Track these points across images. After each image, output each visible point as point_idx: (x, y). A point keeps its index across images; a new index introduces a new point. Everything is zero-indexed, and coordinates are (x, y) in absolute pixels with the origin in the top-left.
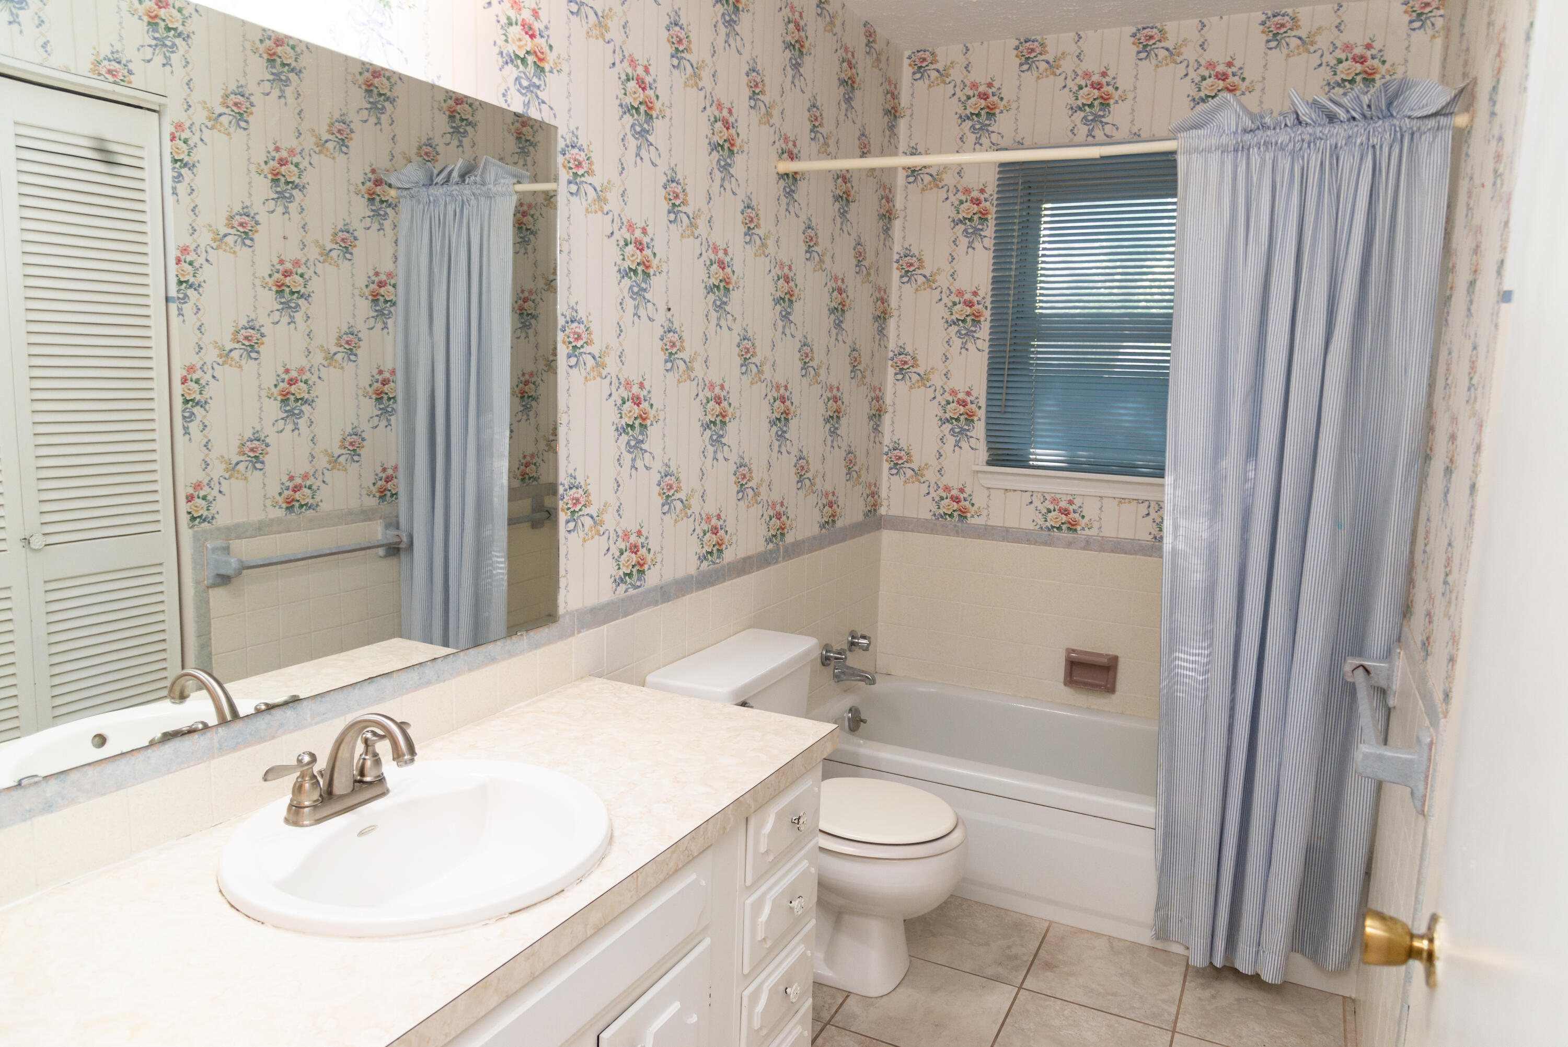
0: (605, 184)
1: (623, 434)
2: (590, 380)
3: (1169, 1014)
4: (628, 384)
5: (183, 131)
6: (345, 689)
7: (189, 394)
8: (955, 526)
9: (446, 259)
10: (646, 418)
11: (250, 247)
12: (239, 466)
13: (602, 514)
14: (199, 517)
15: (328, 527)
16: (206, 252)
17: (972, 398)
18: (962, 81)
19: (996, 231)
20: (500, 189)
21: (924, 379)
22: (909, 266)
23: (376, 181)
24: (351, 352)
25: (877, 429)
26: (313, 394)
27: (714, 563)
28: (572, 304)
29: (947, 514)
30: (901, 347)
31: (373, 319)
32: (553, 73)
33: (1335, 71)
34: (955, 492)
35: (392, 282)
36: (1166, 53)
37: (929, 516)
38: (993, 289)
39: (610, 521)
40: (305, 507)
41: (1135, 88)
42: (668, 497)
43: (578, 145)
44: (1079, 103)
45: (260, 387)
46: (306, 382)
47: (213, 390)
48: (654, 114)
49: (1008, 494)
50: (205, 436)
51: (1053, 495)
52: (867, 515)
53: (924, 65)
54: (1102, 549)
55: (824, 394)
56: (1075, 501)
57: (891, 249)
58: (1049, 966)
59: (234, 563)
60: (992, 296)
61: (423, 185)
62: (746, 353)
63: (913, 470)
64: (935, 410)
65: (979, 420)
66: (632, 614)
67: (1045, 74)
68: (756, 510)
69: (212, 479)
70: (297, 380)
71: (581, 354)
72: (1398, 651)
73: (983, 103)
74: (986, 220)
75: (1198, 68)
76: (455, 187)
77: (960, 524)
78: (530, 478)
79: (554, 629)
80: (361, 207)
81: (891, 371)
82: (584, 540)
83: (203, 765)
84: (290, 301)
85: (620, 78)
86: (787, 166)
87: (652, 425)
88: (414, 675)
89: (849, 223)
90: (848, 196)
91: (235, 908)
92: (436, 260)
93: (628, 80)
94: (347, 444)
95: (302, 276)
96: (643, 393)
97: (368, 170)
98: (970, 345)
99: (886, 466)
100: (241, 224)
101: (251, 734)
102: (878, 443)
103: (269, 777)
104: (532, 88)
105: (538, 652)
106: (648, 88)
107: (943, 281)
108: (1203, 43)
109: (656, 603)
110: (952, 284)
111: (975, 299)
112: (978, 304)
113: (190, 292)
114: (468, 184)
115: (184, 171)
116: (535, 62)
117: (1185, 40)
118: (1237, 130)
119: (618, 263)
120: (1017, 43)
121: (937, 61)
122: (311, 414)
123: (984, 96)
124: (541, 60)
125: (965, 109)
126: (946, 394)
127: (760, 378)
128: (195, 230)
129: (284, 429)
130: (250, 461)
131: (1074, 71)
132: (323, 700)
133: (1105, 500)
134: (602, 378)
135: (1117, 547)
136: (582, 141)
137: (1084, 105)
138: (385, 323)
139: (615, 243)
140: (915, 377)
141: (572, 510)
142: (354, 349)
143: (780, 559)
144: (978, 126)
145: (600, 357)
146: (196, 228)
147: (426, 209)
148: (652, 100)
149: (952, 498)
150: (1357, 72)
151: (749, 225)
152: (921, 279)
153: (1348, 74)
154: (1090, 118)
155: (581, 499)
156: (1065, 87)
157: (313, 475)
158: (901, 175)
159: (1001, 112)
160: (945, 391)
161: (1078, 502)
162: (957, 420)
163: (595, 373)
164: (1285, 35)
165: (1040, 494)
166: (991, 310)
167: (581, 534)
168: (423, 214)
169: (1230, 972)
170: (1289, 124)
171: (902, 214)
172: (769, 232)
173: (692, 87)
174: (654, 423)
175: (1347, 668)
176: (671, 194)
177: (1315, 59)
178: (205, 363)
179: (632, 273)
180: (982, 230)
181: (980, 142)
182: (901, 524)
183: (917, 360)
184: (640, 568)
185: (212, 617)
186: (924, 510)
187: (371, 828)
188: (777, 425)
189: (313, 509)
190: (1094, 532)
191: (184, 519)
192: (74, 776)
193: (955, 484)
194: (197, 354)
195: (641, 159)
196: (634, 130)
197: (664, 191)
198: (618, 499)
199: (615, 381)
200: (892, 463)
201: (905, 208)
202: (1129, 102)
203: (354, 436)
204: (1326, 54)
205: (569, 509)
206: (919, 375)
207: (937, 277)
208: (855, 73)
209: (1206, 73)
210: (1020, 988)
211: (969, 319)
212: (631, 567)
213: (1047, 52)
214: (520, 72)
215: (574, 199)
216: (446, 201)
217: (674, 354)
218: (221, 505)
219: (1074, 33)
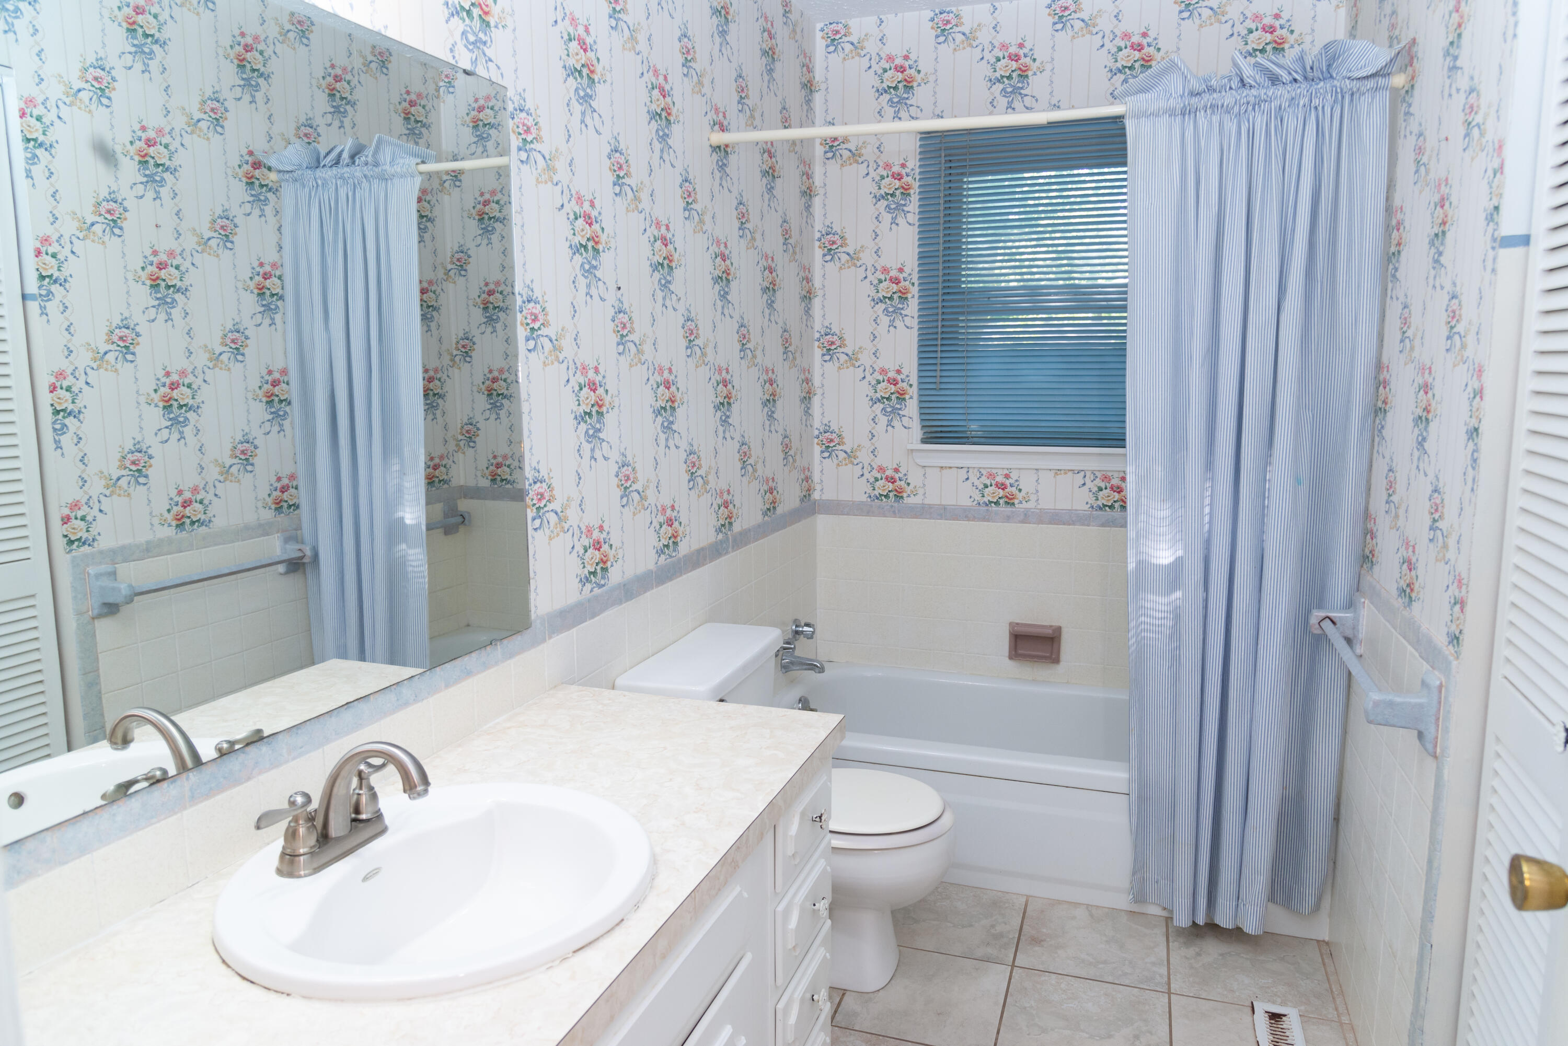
0: (554, 152)
1: (582, 423)
2: (548, 365)
3: (1161, 976)
4: (584, 368)
5: (35, 106)
6: (321, 718)
7: (60, 403)
8: (892, 506)
9: (341, 245)
10: (602, 405)
11: (120, 236)
12: (120, 482)
13: (566, 509)
14: (77, 540)
15: (224, 544)
16: (71, 243)
17: (903, 376)
18: (878, 54)
19: (920, 206)
20: (399, 170)
21: (852, 359)
22: (831, 245)
23: (255, 163)
24: (238, 351)
25: (807, 412)
26: (199, 399)
27: (671, 557)
28: (528, 282)
29: (882, 495)
30: (827, 327)
31: (261, 315)
32: (498, 28)
33: (1246, 41)
34: (889, 473)
35: (278, 273)
36: (1082, 24)
37: (864, 498)
38: (920, 265)
39: (573, 516)
40: (197, 524)
41: (1053, 59)
42: (626, 488)
43: (526, 109)
44: (998, 75)
45: (137, 392)
46: (189, 386)
47: (88, 398)
48: (596, 78)
49: (944, 471)
50: (81, 450)
51: (989, 470)
52: (803, 501)
53: (837, 37)
54: (1040, 522)
55: (761, 377)
56: (1011, 474)
57: (812, 227)
58: (1036, 941)
59: (124, 590)
60: (919, 271)
61: (307, 168)
62: (690, 334)
63: (846, 452)
64: (865, 389)
65: (911, 398)
66: (599, 615)
67: (961, 46)
68: (707, 499)
69: (90, 497)
70: (178, 384)
71: (538, 336)
72: (1363, 600)
73: (900, 76)
74: (909, 195)
75: (1114, 39)
76: (347, 169)
77: (896, 505)
78: (440, 481)
79: (527, 635)
80: (239, 191)
81: (818, 353)
82: (550, 538)
83: (175, 817)
84: (166, 296)
85: (562, 38)
86: (719, 138)
87: (608, 412)
88: (391, 696)
89: (775, 199)
90: (774, 171)
91: (248, 980)
92: (329, 250)
93: (570, 40)
94: (238, 453)
95: (177, 268)
96: (598, 379)
97: (244, 152)
98: (898, 323)
99: (817, 449)
100: (109, 212)
101: (225, 778)
102: (809, 426)
103: (262, 824)
104: (477, 45)
105: (512, 662)
106: (589, 50)
107: (867, 258)
108: (1118, 13)
109: (620, 602)
110: (876, 261)
111: (901, 276)
112: (905, 281)
113: (55, 288)
114: (359, 165)
115: (39, 152)
116: (480, 15)
117: (1099, 11)
118: (1184, 94)
119: (569, 238)
120: (932, 14)
121: (850, 34)
122: (197, 421)
123: (901, 69)
124: (486, 13)
125: (882, 82)
126: (876, 373)
127: (704, 361)
128: (57, 219)
129: (169, 439)
130: (132, 475)
131: (991, 42)
132: (299, 732)
133: (1040, 473)
134: (559, 362)
135: (1056, 518)
136: (529, 105)
137: (1002, 77)
138: (273, 319)
139: (566, 216)
140: (843, 358)
141: (537, 506)
142: (241, 348)
143: (730, 550)
144: (896, 100)
145: (557, 340)
146: (57, 215)
147: (313, 194)
148: (594, 63)
149: (887, 478)
150: (1267, 41)
151: (687, 200)
152: (844, 258)
153: (1259, 44)
154: (1009, 90)
155: (546, 494)
156: (982, 58)
157: (204, 488)
158: (819, 150)
159: (919, 85)
160: (875, 370)
161: (1014, 475)
162: (888, 399)
163: (553, 357)
164: (1196, 5)
165: (976, 470)
166: (919, 286)
167: (547, 532)
168: (309, 200)
169: (1212, 928)
170: (1233, 87)
171: (821, 191)
172: (706, 207)
173: (630, 51)
174: (610, 410)
175: (1313, 621)
176: (615, 164)
177: (1226, 29)
178: (76, 368)
179: (583, 249)
180: (904, 205)
181: (899, 115)
182: (836, 508)
183: (845, 340)
184: (603, 565)
185: (99, 651)
186: (859, 492)
187: (375, 872)
188: (720, 410)
189: (206, 526)
190: (1031, 505)
191: (59, 544)
192: (30, 845)
193: (889, 465)
194: (67, 358)
195: (586, 126)
196: (578, 94)
197: (608, 162)
198: (580, 492)
199: (572, 366)
200: (824, 446)
201: (825, 185)
202: (1047, 73)
203: (245, 444)
204: (1237, 24)
205: (534, 505)
206: (847, 355)
207: (861, 255)
208: (775, 44)
209: (1122, 44)
210: (1013, 966)
211: (895, 296)
212: (595, 565)
213: (962, 24)
214: (466, 25)
215: (525, 168)
216: (336, 184)
217: (625, 336)
218: (102, 525)
219: (990, 5)
